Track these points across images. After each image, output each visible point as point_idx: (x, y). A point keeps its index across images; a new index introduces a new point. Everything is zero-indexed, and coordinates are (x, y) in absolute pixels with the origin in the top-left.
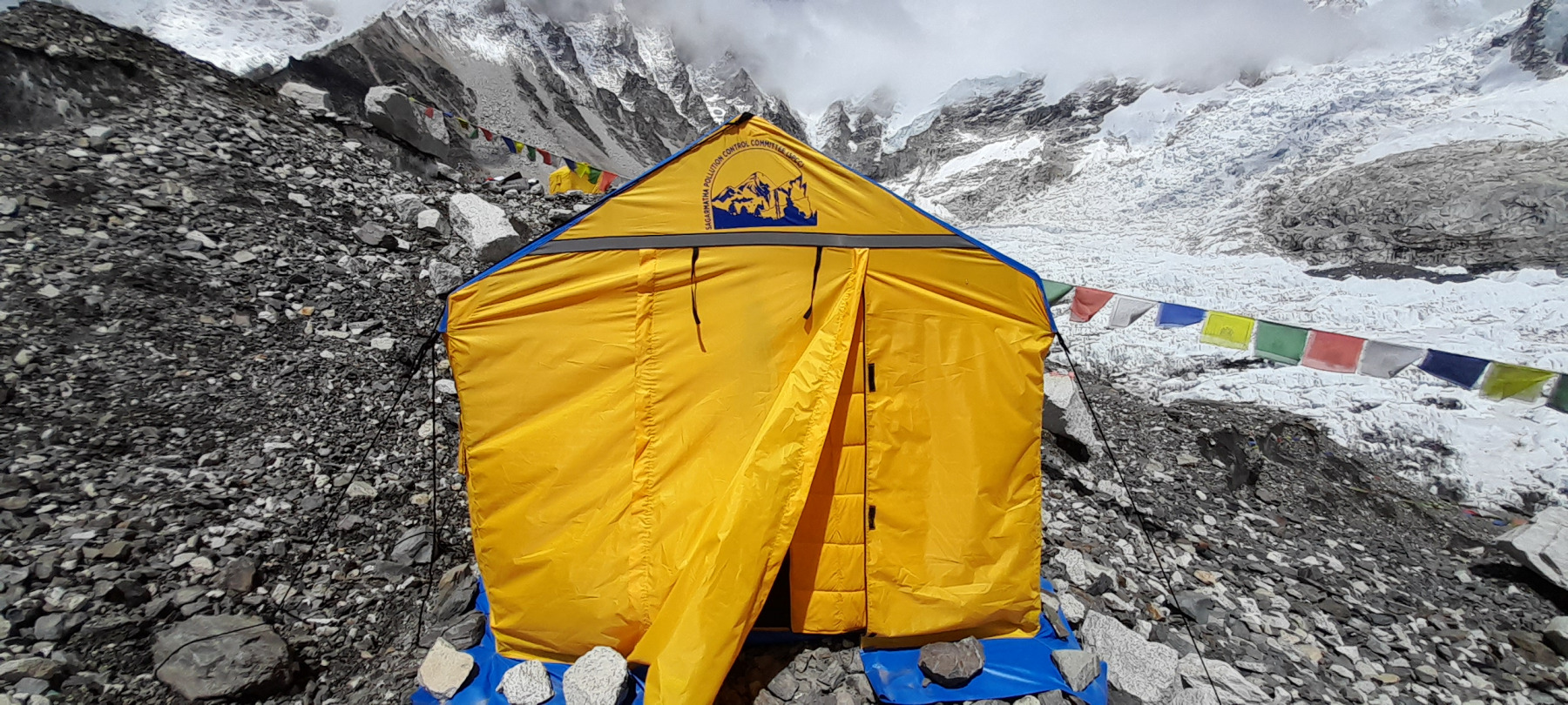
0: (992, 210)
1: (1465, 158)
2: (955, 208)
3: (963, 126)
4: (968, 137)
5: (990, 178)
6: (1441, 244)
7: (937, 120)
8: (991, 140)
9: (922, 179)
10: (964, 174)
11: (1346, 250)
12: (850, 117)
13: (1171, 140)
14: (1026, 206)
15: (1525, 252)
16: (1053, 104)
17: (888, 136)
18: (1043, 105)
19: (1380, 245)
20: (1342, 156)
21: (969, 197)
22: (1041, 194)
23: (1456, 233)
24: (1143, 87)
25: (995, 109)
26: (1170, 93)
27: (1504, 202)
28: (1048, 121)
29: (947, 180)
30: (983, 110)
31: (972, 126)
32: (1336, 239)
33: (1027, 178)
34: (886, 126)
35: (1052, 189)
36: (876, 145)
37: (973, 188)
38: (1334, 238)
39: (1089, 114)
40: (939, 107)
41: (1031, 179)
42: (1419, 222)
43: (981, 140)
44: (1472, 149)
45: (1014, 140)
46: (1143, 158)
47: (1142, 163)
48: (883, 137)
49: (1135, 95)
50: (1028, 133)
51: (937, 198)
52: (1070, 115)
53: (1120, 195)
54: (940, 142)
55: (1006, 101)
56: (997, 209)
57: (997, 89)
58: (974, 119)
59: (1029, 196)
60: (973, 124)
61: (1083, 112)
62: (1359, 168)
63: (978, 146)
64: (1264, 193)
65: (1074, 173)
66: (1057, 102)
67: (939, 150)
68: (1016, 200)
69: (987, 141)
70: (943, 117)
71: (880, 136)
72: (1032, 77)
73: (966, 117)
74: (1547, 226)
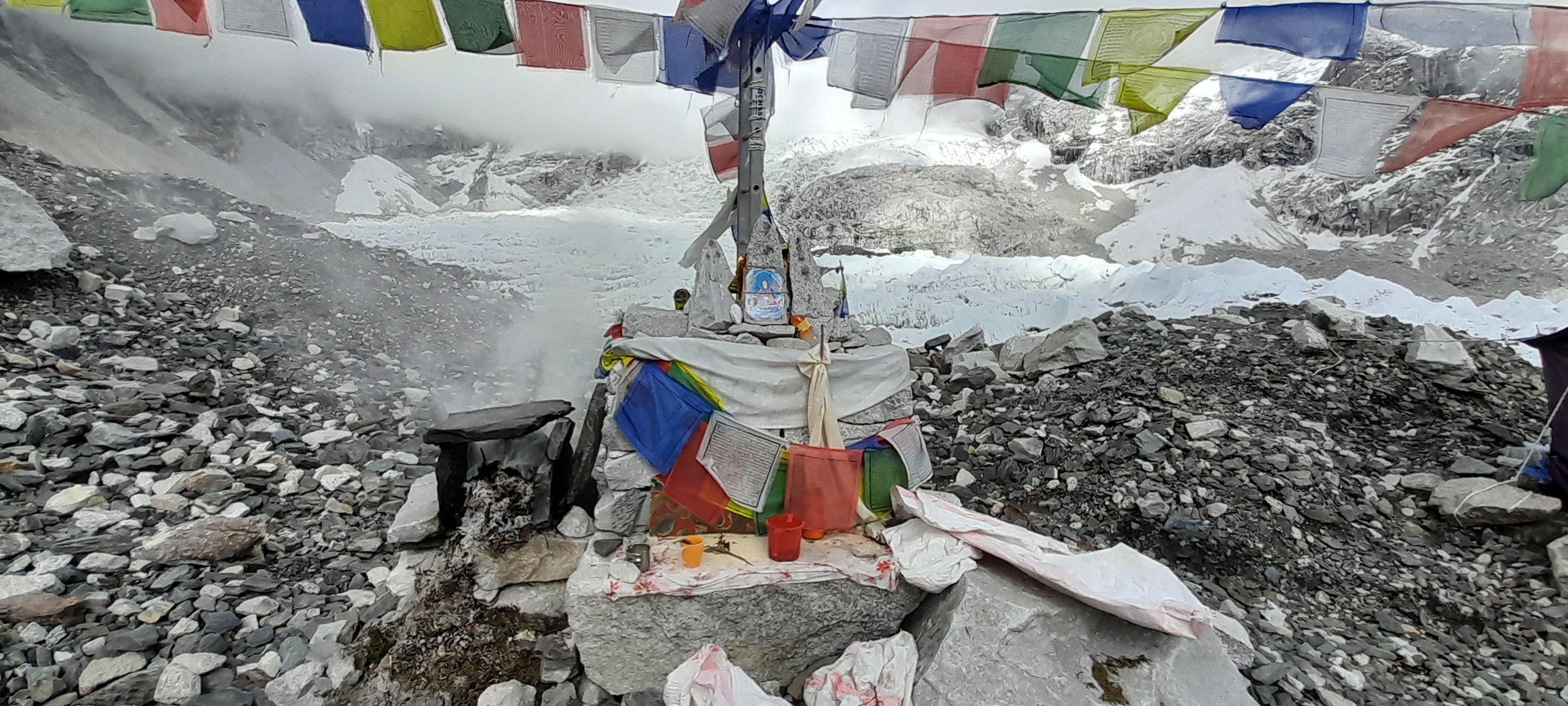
0: (570, 193)
1: (888, 174)
2: (533, 189)
5: (566, 161)
6: (879, 234)
9: (494, 156)
10: (538, 155)
11: (829, 237)
14: (603, 191)
15: (920, 240)
19: (847, 234)
20: (823, 167)
21: (547, 179)
22: (614, 181)
23: (885, 227)
27: (908, 206)
29: (521, 159)
33: (601, 164)
35: (624, 176)
37: (550, 170)
41: (605, 165)
44: (892, 169)
51: (513, 177)
53: (680, 188)
56: (575, 193)
59: (604, 181)
62: (833, 177)
65: (642, 163)
68: (592, 185)
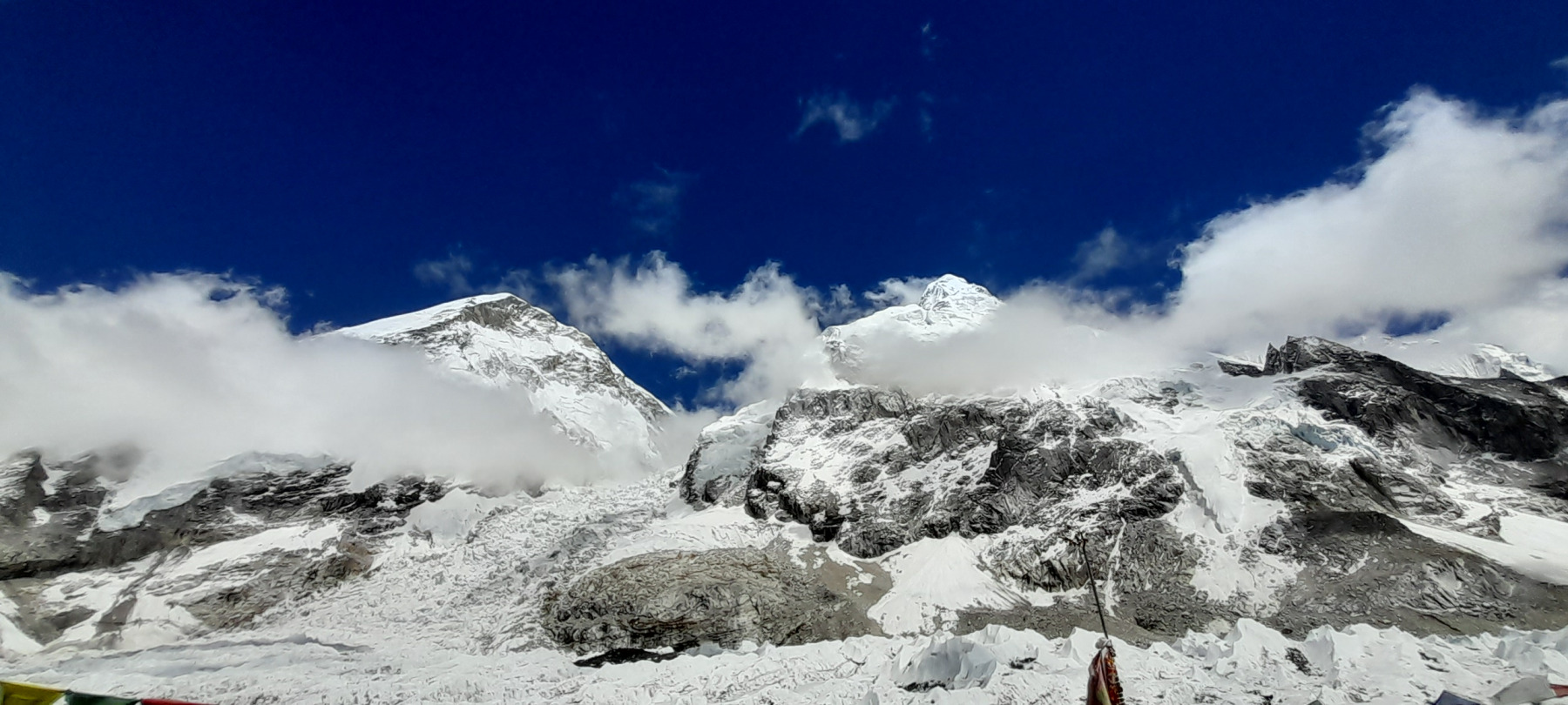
0: (260, 613)
1: (664, 561)
2: (204, 611)
3: (240, 504)
4: (243, 519)
5: (266, 571)
6: (657, 629)
7: (203, 494)
8: (275, 524)
9: (158, 570)
10: (226, 565)
11: (603, 639)
12: (49, 472)
13: (471, 538)
14: (310, 606)
15: (702, 632)
16: (359, 492)
17: (113, 506)
18: (346, 491)
19: (623, 633)
20: (595, 559)
21: (230, 596)
22: (330, 592)
23: (665, 620)
24: (449, 487)
25: (288, 490)
26: (472, 495)
27: (687, 594)
28: (350, 509)
29: (199, 572)
30: (272, 488)
31: (253, 508)
32: (595, 632)
33: (315, 572)
34: (113, 493)
35: (345, 586)
36: (88, 518)
37: (237, 584)
38: (594, 629)
39: (395, 506)
40: (209, 477)
41: (321, 573)
42: (643, 613)
43: (261, 523)
44: (667, 556)
45: (306, 527)
46: (445, 554)
47: (444, 559)
48: (104, 507)
49: (441, 493)
50: (325, 520)
51: (179, 597)
52: (374, 505)
53: (420, 594)
54: (200, 522)
55: (304, 482)
56: (267, 613)
57: (293, 468)
58: (257, 498)
59: (315, 594)
60: (255, 503)
61: (390, 504)
62: (605, 569)
63: (256, 531)
64: (543, 590)
65: (373, 567)
66: (363, 491)
67: (196, 531)
68: (297, 599)
69: (269, 525)
70: (211, 491)
71: (98, 505)
72: (339, 462)
73: (247, 495)
74: (710, 611)
